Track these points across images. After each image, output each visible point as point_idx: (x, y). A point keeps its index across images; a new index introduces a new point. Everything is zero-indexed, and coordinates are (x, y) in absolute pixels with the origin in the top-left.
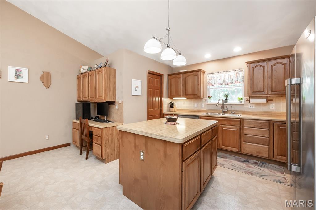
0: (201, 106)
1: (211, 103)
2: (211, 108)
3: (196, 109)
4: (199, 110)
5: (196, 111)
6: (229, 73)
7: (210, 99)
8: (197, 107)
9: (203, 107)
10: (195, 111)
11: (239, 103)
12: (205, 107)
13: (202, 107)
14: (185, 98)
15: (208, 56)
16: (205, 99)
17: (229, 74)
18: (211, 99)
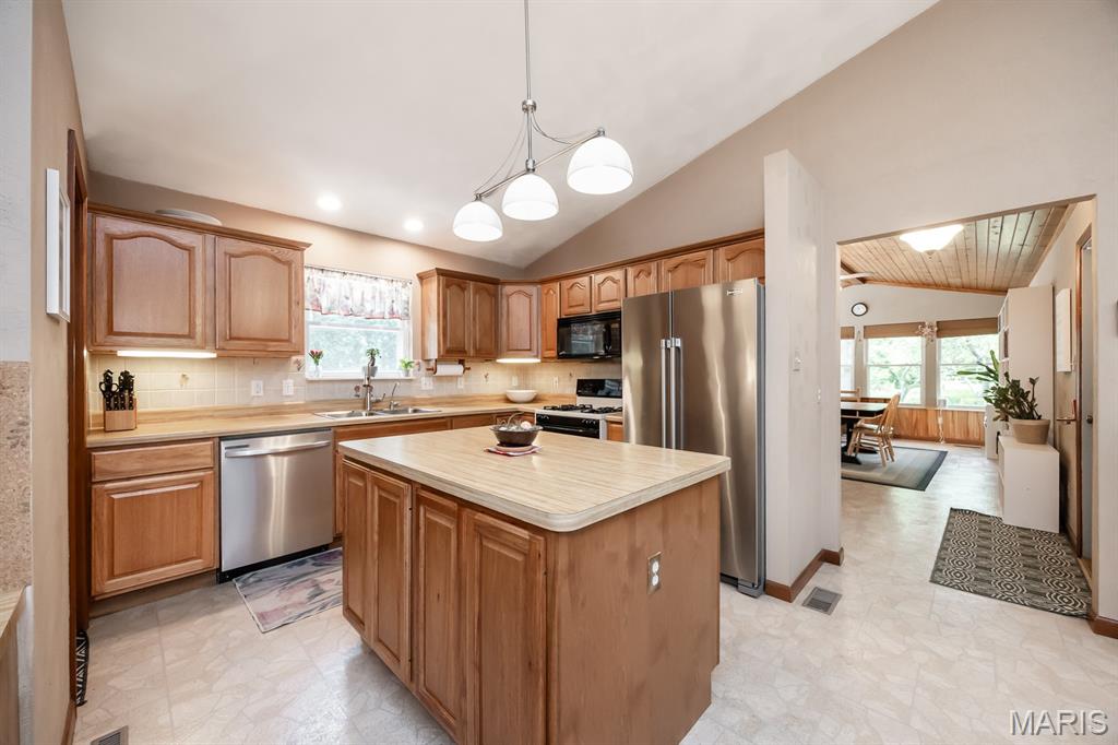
0: (282, 390)
1: (320, 377)
2: (321, 394)
3: (255, 403)
4: (272, 407)
5: (261, 411)
6: (375, 283)
7: (317, 362)
8: (261, 394)
9: (291, 393)
10: (251, 412)
11: (402, 376)
12: (296, 391)
13: (285, 393)
14: (214, 355)
15: (329, 204)
16: (297, 362)
17: (374, 287)
18: (320, 361)
